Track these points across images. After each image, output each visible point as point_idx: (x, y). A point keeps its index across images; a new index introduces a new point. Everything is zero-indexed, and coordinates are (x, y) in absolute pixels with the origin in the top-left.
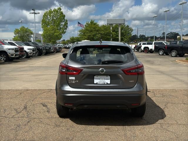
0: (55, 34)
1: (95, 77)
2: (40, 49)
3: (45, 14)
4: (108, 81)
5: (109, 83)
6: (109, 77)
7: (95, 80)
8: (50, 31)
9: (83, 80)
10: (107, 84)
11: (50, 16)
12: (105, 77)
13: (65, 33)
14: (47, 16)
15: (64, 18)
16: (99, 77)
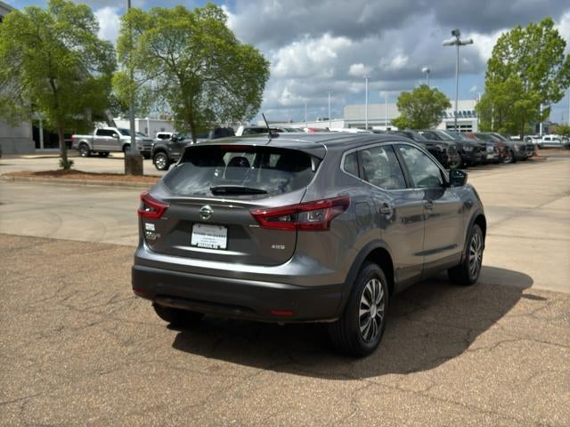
0: (518, 103)
1: (195, 228)
2: (439, 152)
3: (498, 44)
4: (223, 242)
5: (224, 246)
6: (224, 231)
7: (193, 234)
8: (500, 94)
9: (170, 233)
10: (219, 248)
11: (516, 47)
12: (217, 229)
13: (558, 100)
14: (505, 48)
15: (562, 51)
16: (203, 228)
